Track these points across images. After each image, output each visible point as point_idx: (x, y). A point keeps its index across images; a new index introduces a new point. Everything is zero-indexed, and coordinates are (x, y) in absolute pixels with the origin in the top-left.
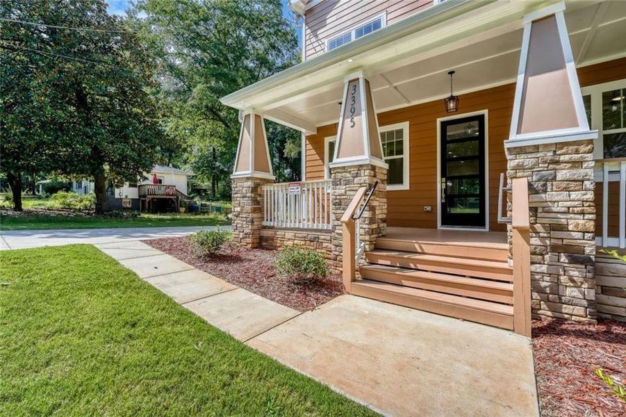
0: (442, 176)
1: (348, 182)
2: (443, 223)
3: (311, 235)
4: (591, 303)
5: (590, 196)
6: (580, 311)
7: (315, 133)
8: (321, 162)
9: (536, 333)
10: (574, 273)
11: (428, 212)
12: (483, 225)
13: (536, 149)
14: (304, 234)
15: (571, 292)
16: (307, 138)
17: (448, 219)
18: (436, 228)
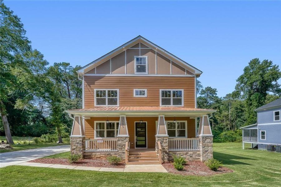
0: (136, 135)
1: (122, 141)
2: (136, 147)
3: (107, 153)
4: (168, 159)
5: (168, 144)
6: (167, 160)
7: (90, 119)
8: (92, 129)
9: (162, 164)
10: (166, 155)
11: (132, 144)
12: (146, 147)
13: (161, 137)
14: (104, 153)
15: (166, 158)
16: (85, 120)
17: (137, 146)
18: (134, 148)
